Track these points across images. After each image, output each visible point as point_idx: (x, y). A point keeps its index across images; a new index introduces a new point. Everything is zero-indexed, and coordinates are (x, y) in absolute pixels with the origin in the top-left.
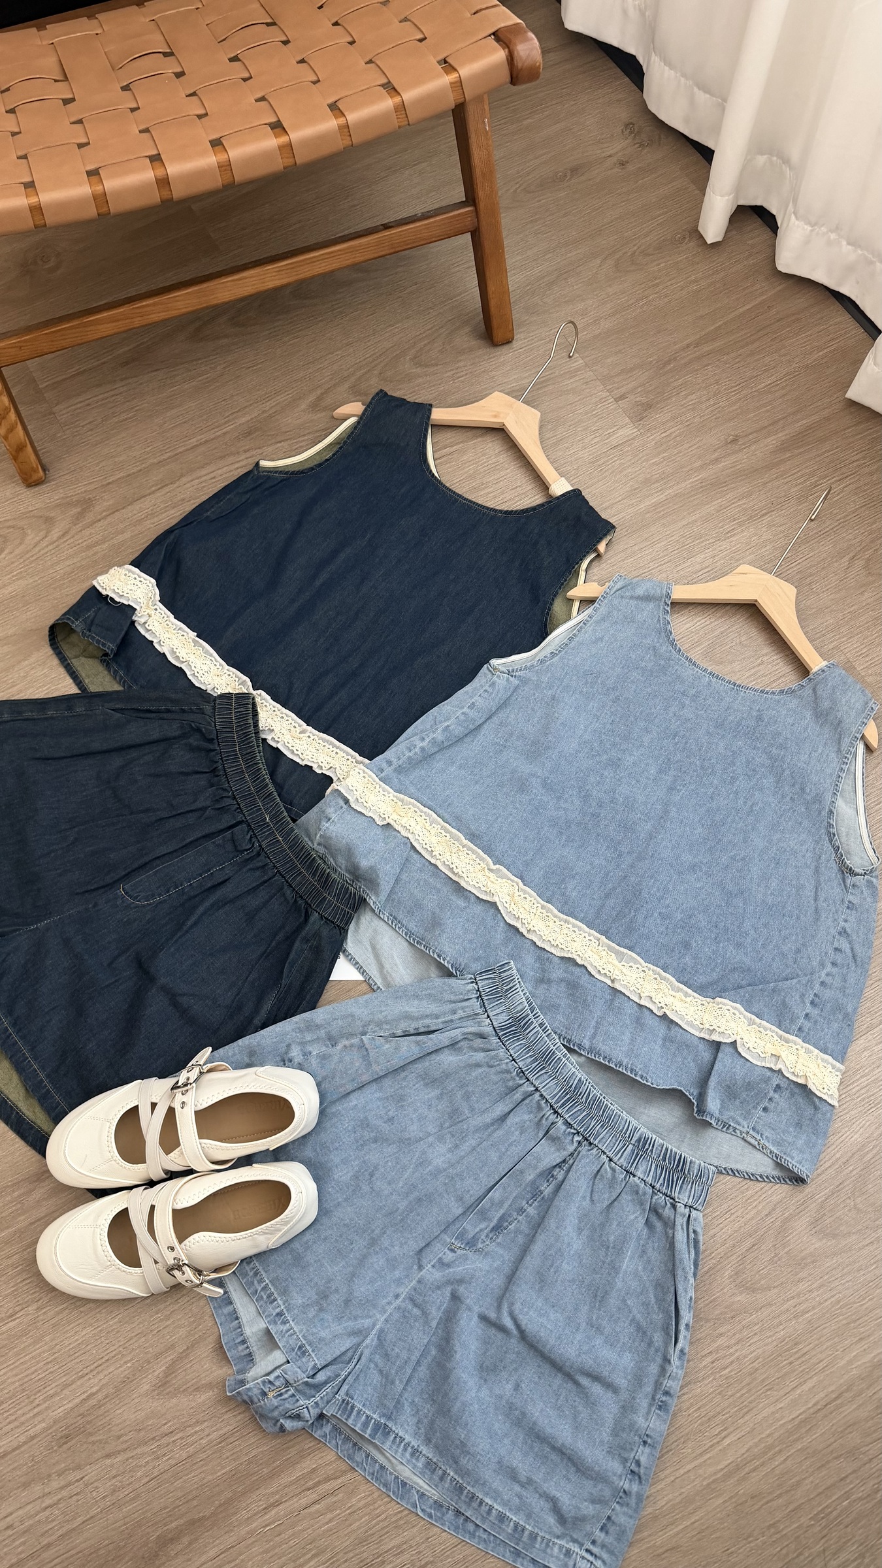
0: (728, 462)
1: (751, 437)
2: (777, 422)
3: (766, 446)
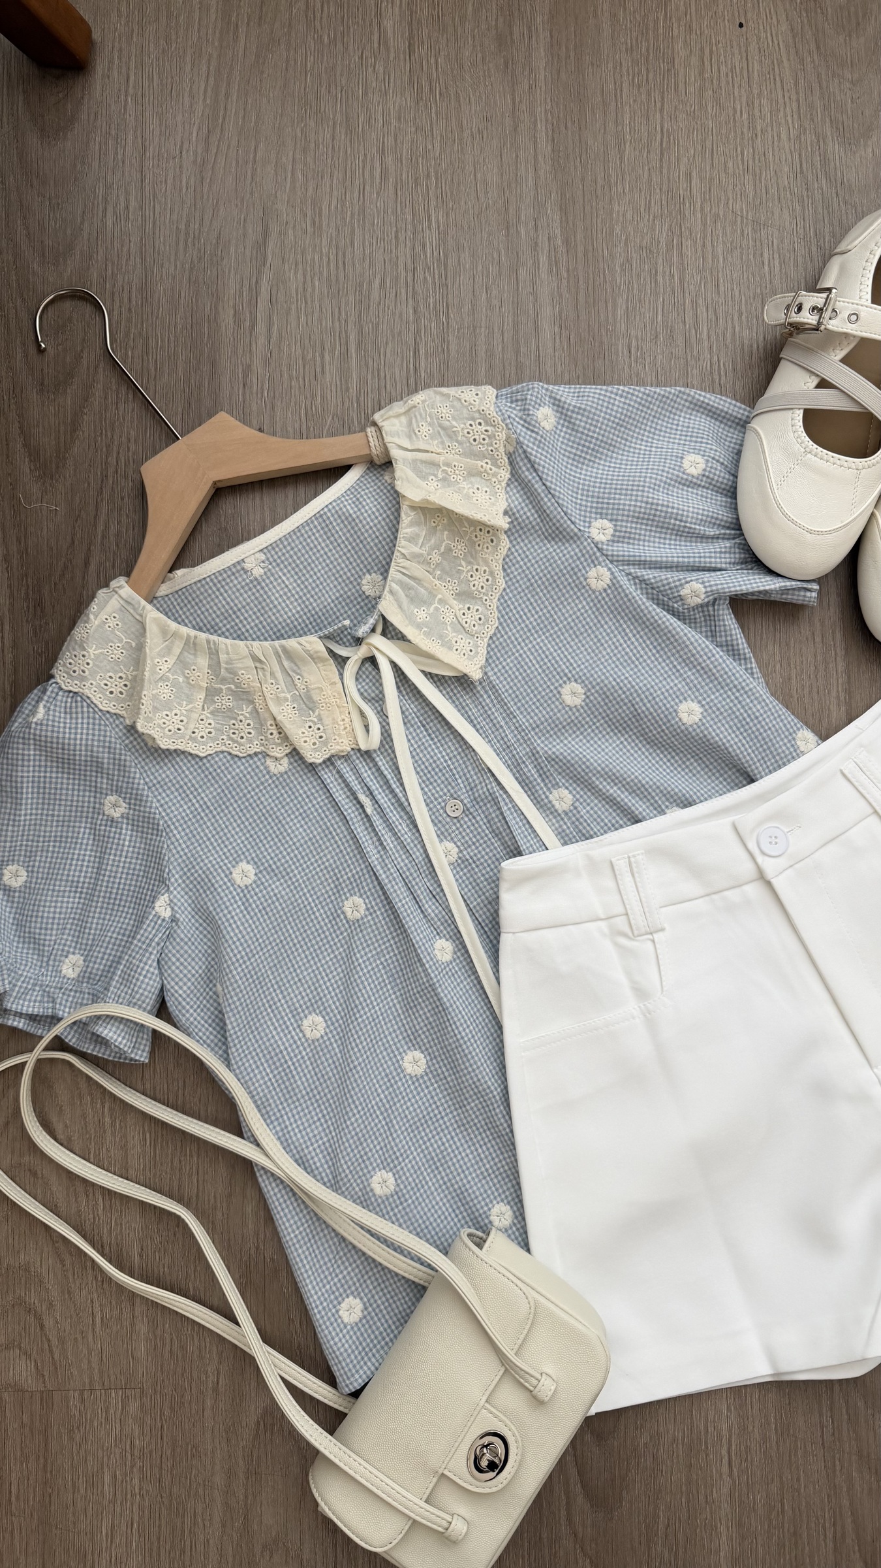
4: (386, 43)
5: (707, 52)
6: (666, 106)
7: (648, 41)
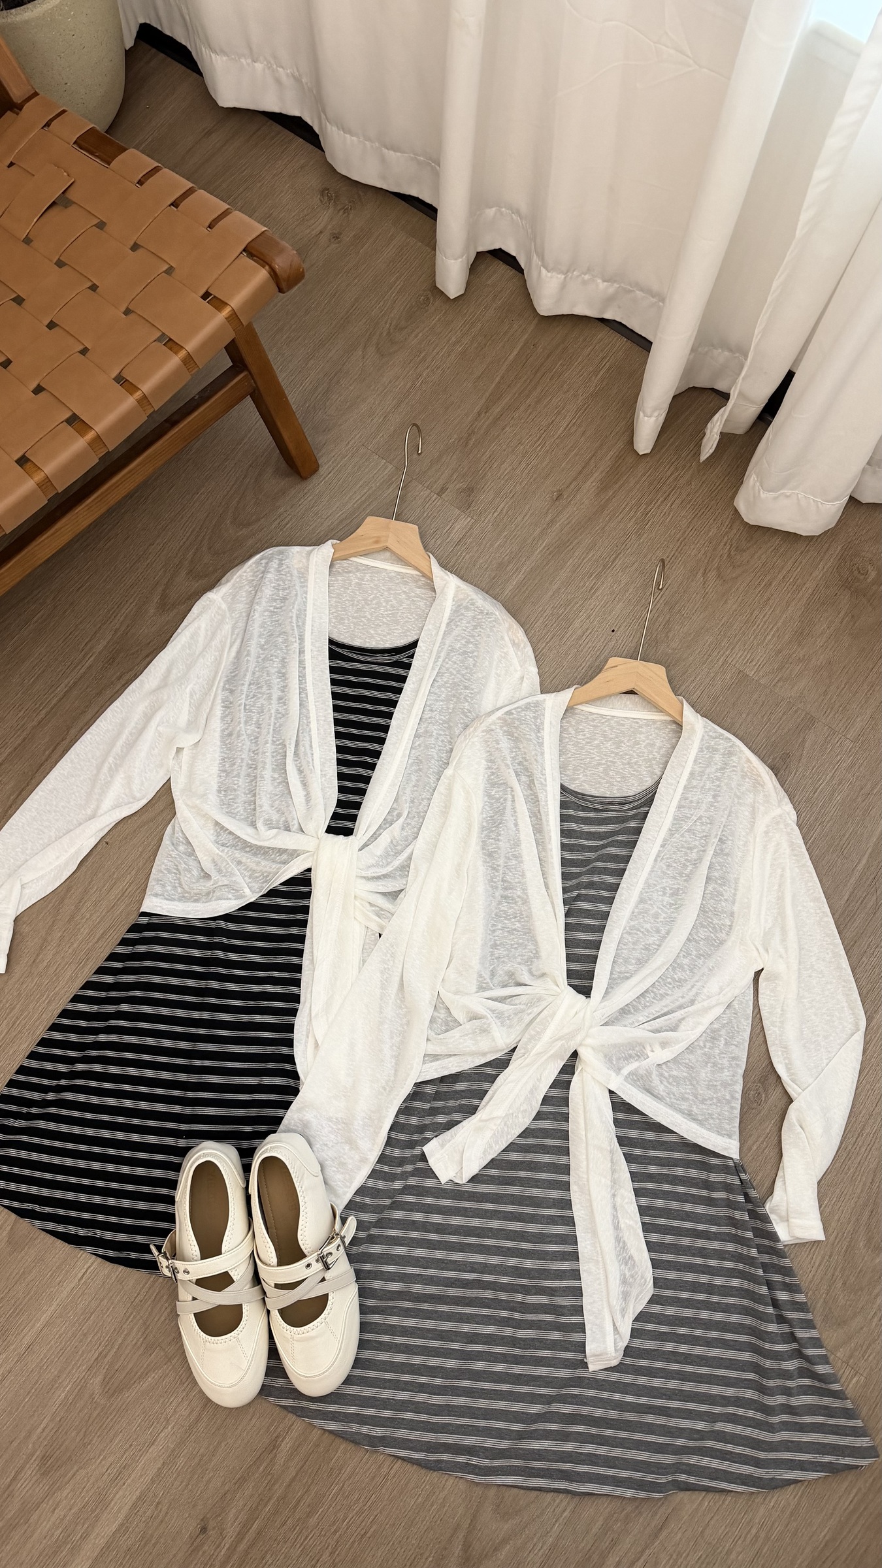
0: (563, 519)
1: (572, 486)
2: (588, 463)
3: (589, 491)
4: (450, 533)
5: (589, 632)
6: (551, 643)
7: (565, 610)
